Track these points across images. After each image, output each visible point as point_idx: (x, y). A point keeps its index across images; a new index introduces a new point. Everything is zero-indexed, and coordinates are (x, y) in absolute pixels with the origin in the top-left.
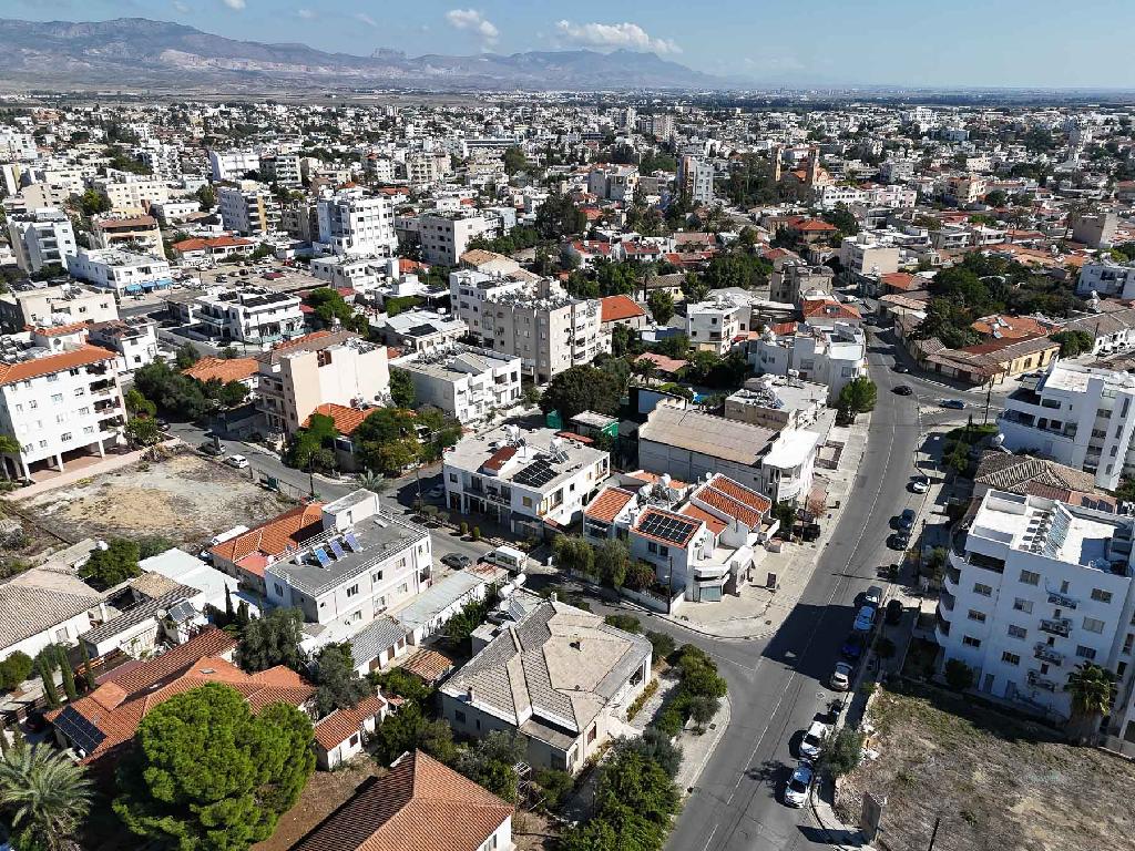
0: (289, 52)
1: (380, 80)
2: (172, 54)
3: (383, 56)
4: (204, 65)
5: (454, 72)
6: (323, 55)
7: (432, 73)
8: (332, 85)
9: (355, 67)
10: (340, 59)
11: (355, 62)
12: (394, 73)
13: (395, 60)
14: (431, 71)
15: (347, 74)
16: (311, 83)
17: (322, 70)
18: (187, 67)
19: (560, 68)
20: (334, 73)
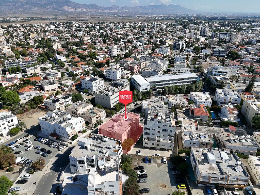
0: (93, 6)
2: (66, 7)
3: (114, 7)
4: (73, 10)
5: (131, 11)
6: (100, 7)
7: (125, 11)
9: (107, 10)
10: (104, 8)
11: (107, 8)
12: (116, 11)
13: (117, 8)
14: (125, 10)
15: (105, 11)
17: (100, 11)
18: (69, 10)
19: (156, 9)
20: (102, 11)
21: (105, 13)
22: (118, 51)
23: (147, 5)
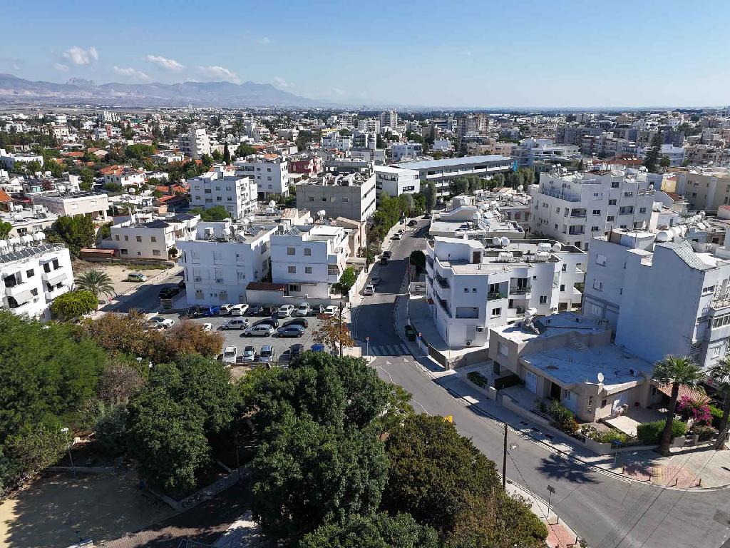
1: (77, 100)
3: (76, 84)
5: (133, 95)
6: (28, 82)
8: (36, 102)
9: (55, 90)
10: (41, 85)
11: (54, 87)
12: (87, 95)
13: (87, 86)
14: (115, 94)
15: (48, 95)
16: (17, 102)
17: (28, 93)
20: (38, 95)
21: (47, 98)
22: (212, 142)
23: (182, 83)
